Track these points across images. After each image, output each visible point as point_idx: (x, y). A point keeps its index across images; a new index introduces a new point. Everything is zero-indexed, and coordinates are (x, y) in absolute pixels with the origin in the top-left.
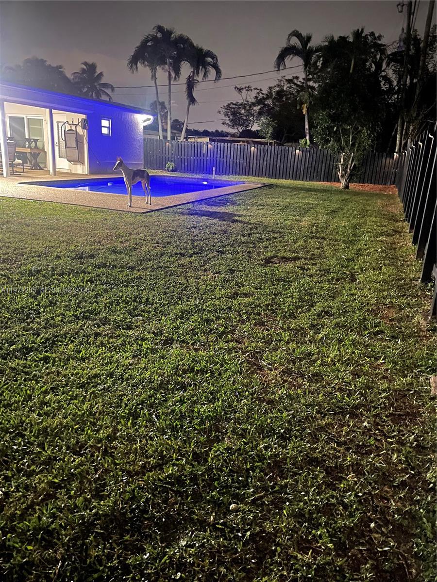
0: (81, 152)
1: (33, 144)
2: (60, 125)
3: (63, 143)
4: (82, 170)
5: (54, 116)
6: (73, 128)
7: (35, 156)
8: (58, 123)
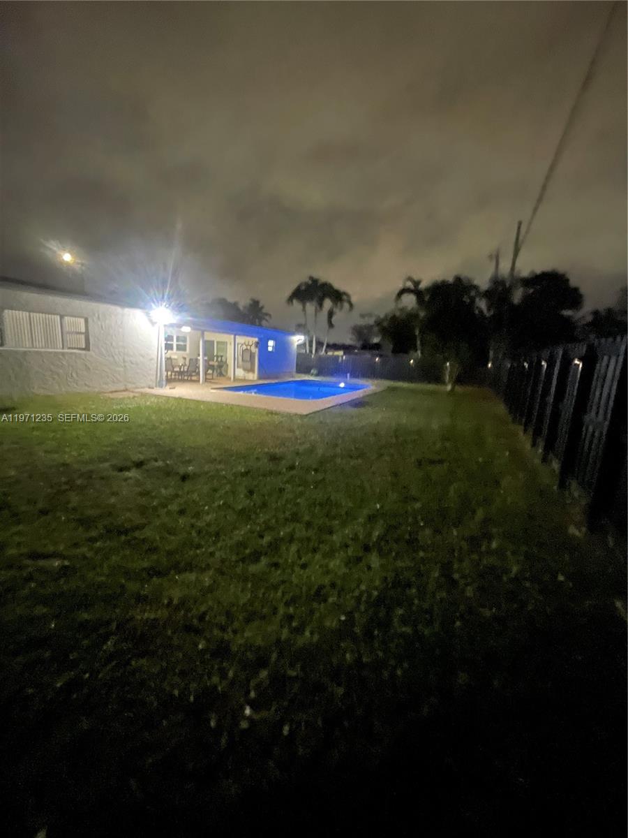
0: (253, 364)
1: (219, 359)
2: (239, 346)
3: (240, 358)
4: (253, 377)
5: (237, 340)
6: (249, 347)
7: (220, 367)
8: (238, 344)
